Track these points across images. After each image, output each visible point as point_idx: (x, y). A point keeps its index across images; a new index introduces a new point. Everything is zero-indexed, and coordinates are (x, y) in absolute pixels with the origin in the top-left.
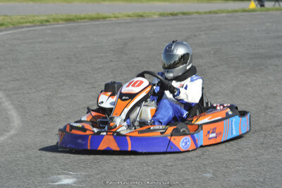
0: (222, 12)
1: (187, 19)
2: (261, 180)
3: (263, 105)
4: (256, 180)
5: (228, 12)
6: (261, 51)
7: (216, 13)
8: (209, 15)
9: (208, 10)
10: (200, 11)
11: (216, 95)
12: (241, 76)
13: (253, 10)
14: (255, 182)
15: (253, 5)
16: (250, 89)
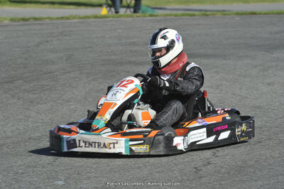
0: (75, 17)
1: (39, 24)
5: (80, 18)
6: (113, 57)
7: (68, 18)
8: (61, 21)
9: (60, 16)
10: (52, 16)
11: (68, 101)
12: (94, 82)
13: (105, 17)
15: (104, 11)
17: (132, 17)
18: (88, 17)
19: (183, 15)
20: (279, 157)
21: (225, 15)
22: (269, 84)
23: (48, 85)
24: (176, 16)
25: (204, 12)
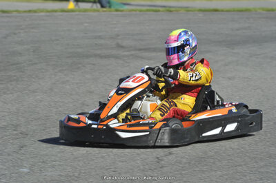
0: (42, 11)
1: (8, 17)
2: (76, 174)
3: (80, 102)
4: (72, 174)
5: (48, 11)
6: (80, 50)
7: (35, 12)
8: (28, 14)
9: (27, 9)
10: (20, 9)
11: (34, 92)
12: (60, 74)
13: (72, 11)
14: (70, 176)
15: (71, 5)
16: (68, 87)
17: (98, 11)
18: (56, 11)
19: (148, 10)
20: (238, 149)
21: (188, 11)
22: (230, 79)
23: (15, 76)
24: (141, 11)
25: (167, 8)
